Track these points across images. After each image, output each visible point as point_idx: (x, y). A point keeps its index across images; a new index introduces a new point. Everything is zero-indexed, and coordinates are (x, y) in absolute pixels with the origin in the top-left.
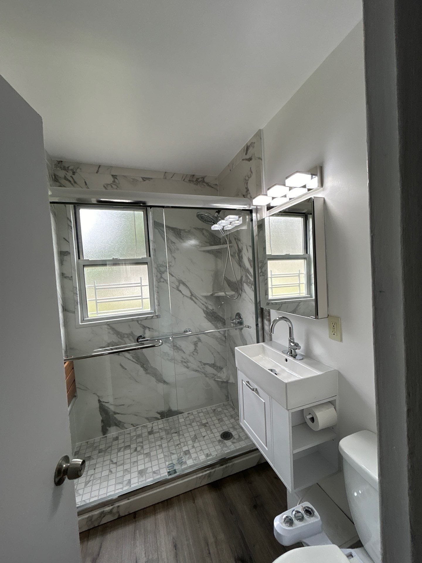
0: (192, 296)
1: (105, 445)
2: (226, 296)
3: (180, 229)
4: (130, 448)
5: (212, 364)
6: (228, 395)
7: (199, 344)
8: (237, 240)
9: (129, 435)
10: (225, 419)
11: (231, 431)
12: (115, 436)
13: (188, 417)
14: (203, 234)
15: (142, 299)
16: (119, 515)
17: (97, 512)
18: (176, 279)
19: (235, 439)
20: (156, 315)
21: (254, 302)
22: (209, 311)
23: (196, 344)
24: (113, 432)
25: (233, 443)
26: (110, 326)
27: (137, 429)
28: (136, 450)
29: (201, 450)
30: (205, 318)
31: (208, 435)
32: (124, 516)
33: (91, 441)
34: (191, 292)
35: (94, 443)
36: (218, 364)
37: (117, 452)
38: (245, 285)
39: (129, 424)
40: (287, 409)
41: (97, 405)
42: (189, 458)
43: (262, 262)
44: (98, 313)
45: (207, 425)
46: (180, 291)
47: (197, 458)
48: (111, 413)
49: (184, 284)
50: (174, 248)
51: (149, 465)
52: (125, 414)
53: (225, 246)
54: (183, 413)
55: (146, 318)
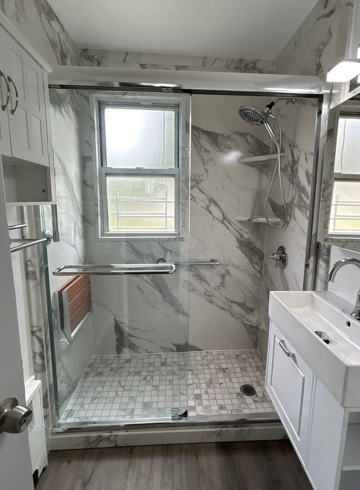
0: (225, 220)
1: (117, 364)
2: (268, 223)
3: (217, 134)
4: (140, 375)
5: (241, 303)
6: (257, 342)
7: (228, 278)
8: (292, 147)
9: (141, 361)
10: (249, 369)
11: (255, 386)
12: (128, 358)
13: (206, 356)
14: (247, 141)
15: (166, 217)
16: (116, 444)
17: (94, 435)
18: (207, 197)
19: (258, 397)
20: (179, 238)
21: (307, 234)
22: (244, 240)
23: (223, 277)
24: (127, 353)
25: (255, 401)
26: (129, 244)
27: (151, 357)
28: (145, 379)
29: (215, 399)
30: (238, 247)
31: (226, 383)
32: (120, 447)
33: (106, 357)
34: (223, 215)
35: (108, 360)
36: (249, 305)
37: (127, 375)
38: (296, 210)
39: (143, 349)
40: (342, 405)
41: (113, 324)
42: (199, 405)
43: (326, 182)
44: (119, 228)
45: (226, 371)
46: (210, 212)
47: (209, 408)
48: (126, 335)
49: (216, 204)
50: (207, 158)
51: (155, 399)
52: (140, 339)
53: (274, 156)
54: (202, 350)
55: (169, 240)
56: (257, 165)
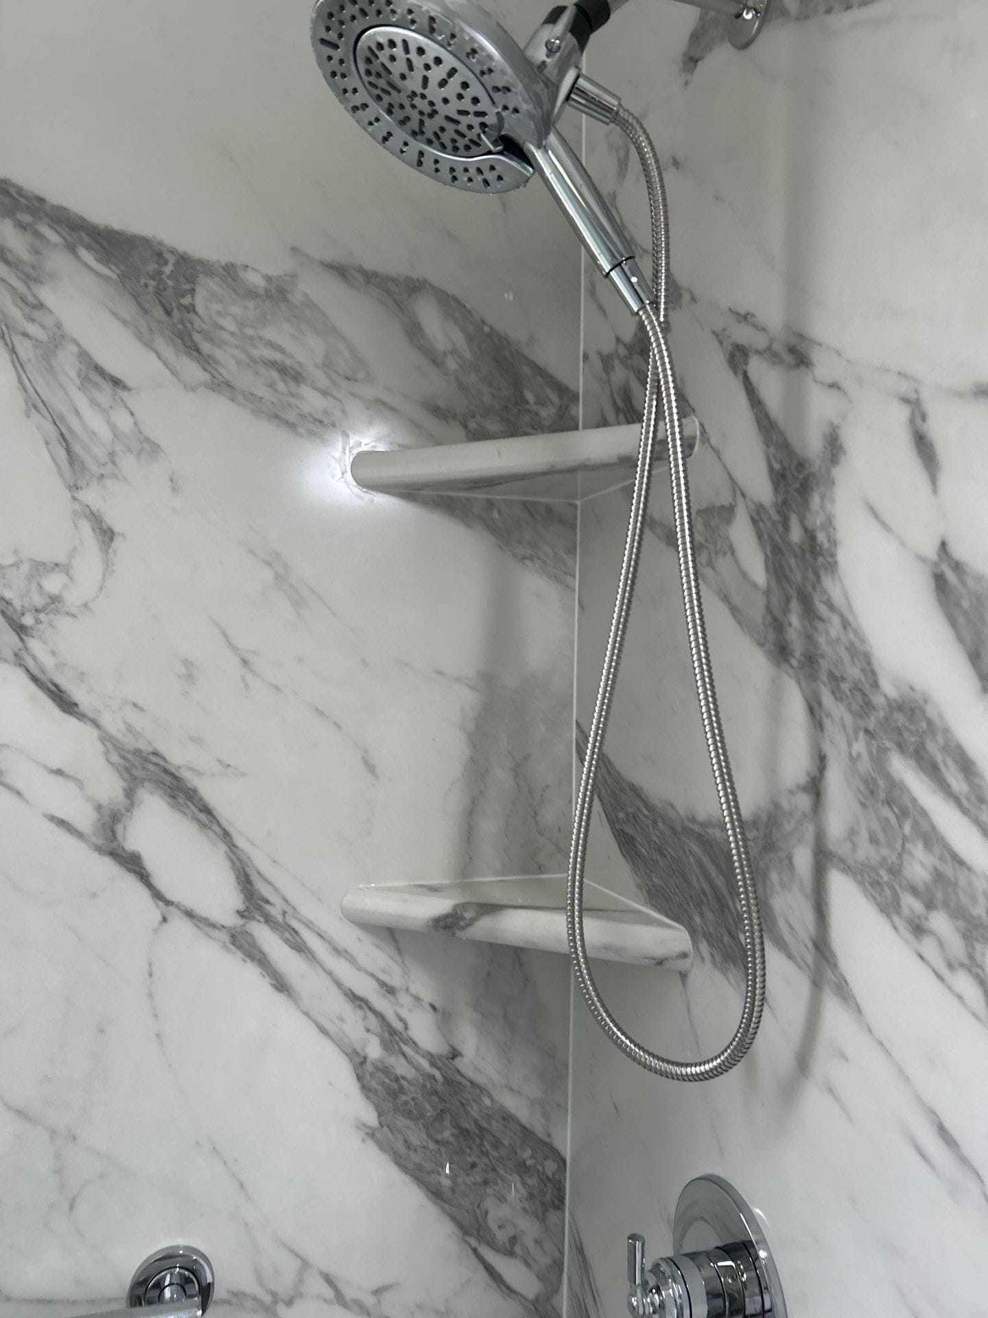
0: (257, 920)
3: (183, 259)
18: (105, 738)
22: (410, 1073)
30: (372, 1134)
34: (245, 880)
46: (133, 864)
50: (104, 432)
56: (490, 505)
